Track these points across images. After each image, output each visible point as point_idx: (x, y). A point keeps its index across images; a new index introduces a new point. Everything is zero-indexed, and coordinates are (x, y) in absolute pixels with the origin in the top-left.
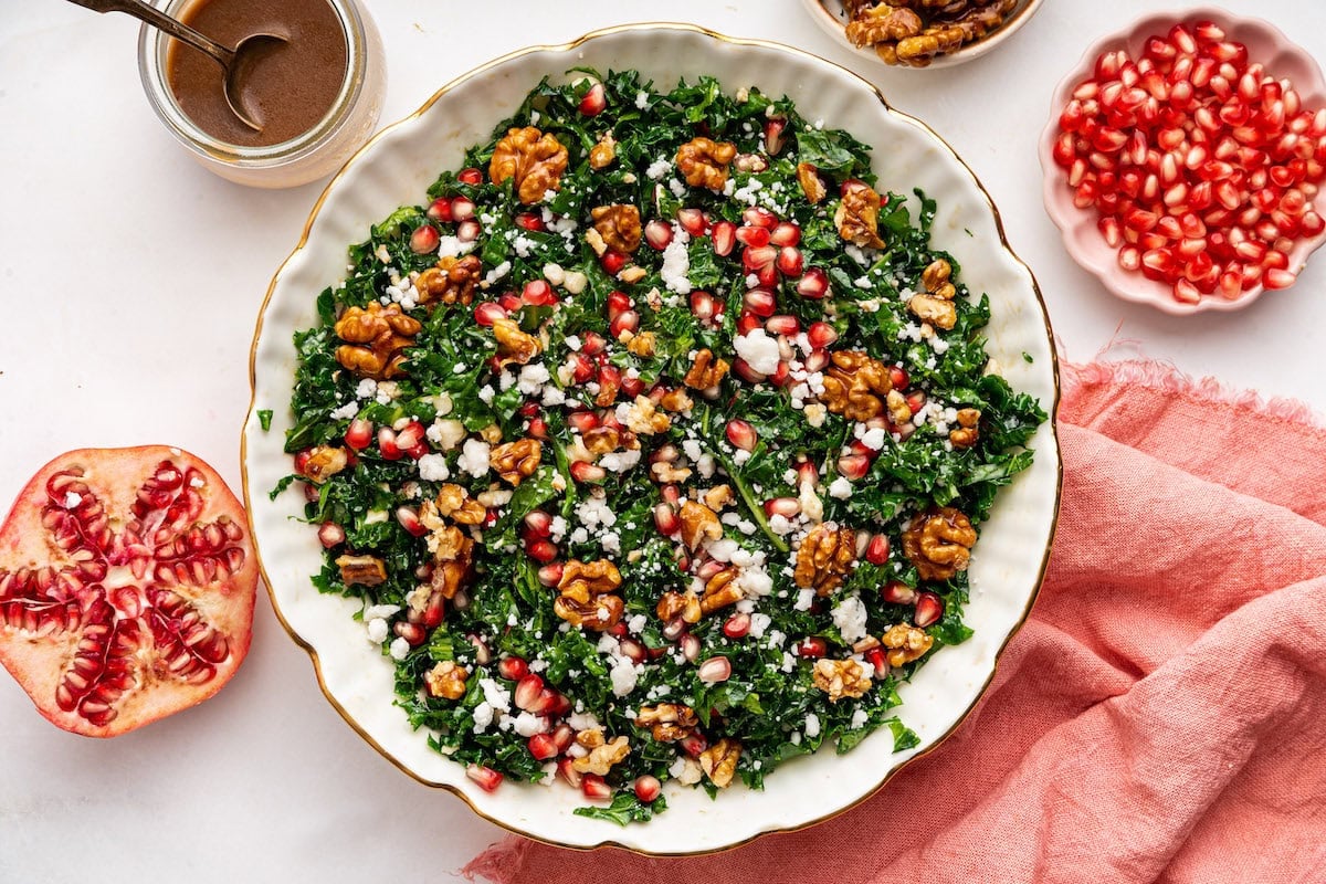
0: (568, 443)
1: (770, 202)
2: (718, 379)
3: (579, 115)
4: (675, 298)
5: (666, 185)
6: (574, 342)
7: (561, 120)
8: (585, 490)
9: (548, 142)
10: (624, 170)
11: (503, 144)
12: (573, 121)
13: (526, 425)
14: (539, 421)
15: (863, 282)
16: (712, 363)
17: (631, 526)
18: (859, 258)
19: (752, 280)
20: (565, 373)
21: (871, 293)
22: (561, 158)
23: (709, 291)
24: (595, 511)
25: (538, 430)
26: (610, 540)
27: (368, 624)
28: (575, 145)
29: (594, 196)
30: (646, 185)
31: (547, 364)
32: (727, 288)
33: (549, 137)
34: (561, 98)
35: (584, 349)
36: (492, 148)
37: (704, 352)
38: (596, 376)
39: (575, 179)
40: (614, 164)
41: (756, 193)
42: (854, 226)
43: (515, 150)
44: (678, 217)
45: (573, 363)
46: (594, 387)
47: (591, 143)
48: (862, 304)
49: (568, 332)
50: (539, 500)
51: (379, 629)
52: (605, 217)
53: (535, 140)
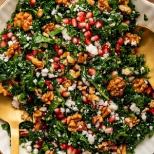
0: (59, 87)
1: (82, 9)
2: (85, 59)
3: (31, 6)
4: (68, 42)
5: (57, 15)
6: (52, 60)
7: (27, 9)
8: (66, 98)
9: (26, 14)
10: (46, 16)
11: (16, 19)
12: (30, 8)
13: (48, 87)
14: (51, 85)
15: (110, 19)
16: (83, 55)
17: (79, 103)
18: (107, 13)
19: (84, 30)
20: (52, 69)
21: (112, 21)
22: (30, 17)
23: (75, 37)
24: (70, 103)
25: (51, 87)
26: (75, 109)
27: (26, 148)
28: (32, 13)
29: (41, 23)
30: (52, 17)
31: (47, 68)
32: (79, 35)
33: (26, 13)
34: (25, 3)
35: (54, 62)
36: (13, 21)
37: (80, 53)
38: (59, 68)
39: (36, 21)
40: (43, 15)
41: (78, 8)
42: (103, 7)
43: (19, 19)
44: (62, 22)
45: (53, 66)
46: (59, 70)
47: (36, 12)
48: (111, 25)
49: (49, 58)
50: (56, 106)
51: (29, 148)
52: (46, 28)
53: (23, 15)
